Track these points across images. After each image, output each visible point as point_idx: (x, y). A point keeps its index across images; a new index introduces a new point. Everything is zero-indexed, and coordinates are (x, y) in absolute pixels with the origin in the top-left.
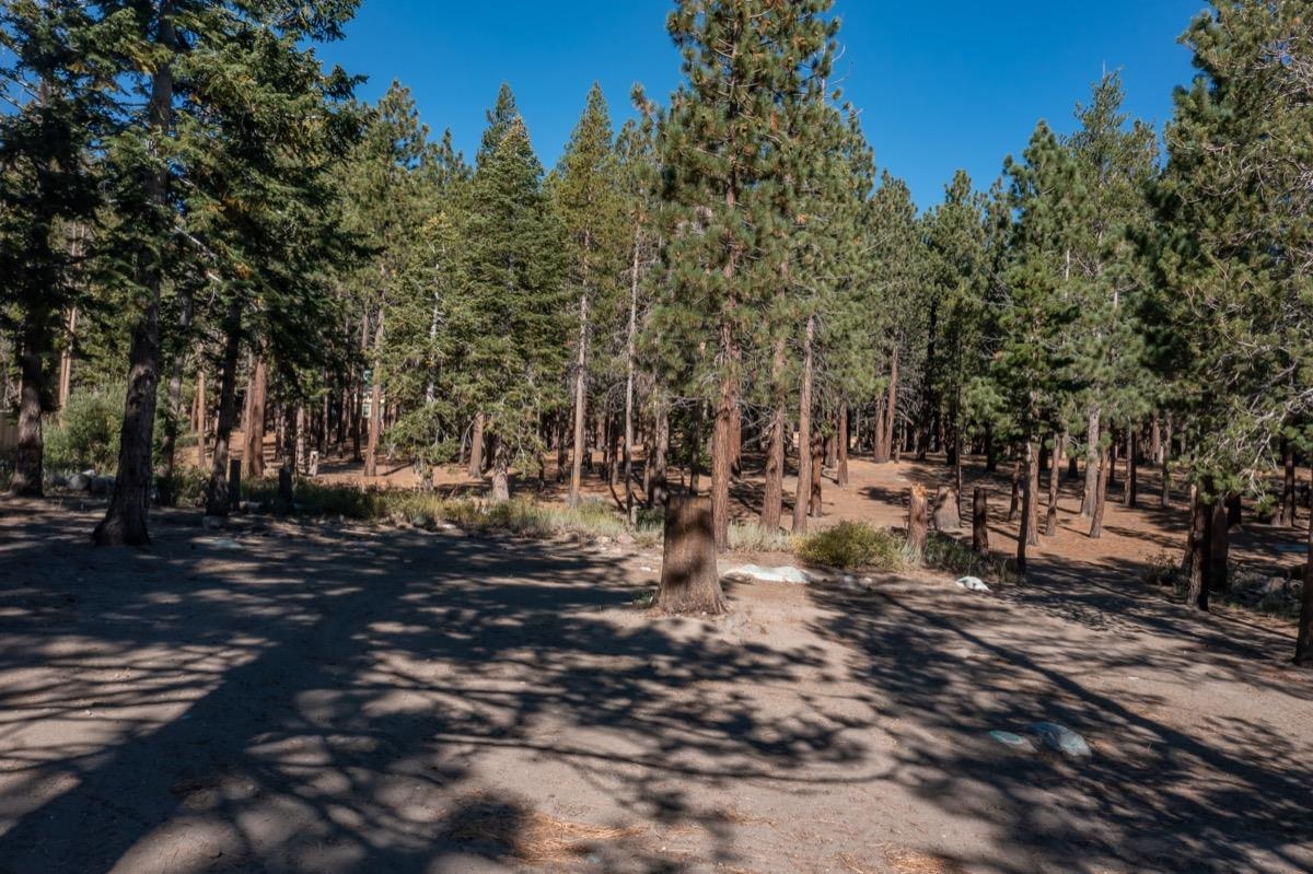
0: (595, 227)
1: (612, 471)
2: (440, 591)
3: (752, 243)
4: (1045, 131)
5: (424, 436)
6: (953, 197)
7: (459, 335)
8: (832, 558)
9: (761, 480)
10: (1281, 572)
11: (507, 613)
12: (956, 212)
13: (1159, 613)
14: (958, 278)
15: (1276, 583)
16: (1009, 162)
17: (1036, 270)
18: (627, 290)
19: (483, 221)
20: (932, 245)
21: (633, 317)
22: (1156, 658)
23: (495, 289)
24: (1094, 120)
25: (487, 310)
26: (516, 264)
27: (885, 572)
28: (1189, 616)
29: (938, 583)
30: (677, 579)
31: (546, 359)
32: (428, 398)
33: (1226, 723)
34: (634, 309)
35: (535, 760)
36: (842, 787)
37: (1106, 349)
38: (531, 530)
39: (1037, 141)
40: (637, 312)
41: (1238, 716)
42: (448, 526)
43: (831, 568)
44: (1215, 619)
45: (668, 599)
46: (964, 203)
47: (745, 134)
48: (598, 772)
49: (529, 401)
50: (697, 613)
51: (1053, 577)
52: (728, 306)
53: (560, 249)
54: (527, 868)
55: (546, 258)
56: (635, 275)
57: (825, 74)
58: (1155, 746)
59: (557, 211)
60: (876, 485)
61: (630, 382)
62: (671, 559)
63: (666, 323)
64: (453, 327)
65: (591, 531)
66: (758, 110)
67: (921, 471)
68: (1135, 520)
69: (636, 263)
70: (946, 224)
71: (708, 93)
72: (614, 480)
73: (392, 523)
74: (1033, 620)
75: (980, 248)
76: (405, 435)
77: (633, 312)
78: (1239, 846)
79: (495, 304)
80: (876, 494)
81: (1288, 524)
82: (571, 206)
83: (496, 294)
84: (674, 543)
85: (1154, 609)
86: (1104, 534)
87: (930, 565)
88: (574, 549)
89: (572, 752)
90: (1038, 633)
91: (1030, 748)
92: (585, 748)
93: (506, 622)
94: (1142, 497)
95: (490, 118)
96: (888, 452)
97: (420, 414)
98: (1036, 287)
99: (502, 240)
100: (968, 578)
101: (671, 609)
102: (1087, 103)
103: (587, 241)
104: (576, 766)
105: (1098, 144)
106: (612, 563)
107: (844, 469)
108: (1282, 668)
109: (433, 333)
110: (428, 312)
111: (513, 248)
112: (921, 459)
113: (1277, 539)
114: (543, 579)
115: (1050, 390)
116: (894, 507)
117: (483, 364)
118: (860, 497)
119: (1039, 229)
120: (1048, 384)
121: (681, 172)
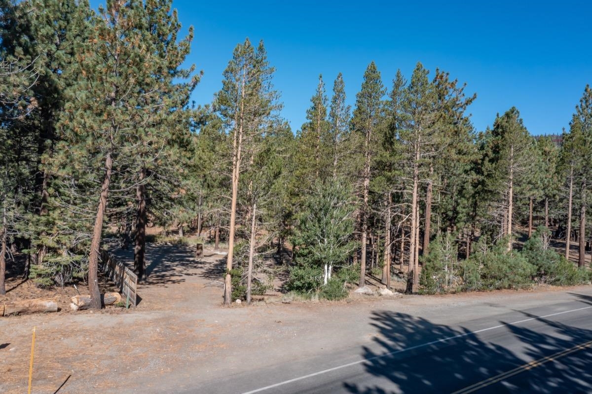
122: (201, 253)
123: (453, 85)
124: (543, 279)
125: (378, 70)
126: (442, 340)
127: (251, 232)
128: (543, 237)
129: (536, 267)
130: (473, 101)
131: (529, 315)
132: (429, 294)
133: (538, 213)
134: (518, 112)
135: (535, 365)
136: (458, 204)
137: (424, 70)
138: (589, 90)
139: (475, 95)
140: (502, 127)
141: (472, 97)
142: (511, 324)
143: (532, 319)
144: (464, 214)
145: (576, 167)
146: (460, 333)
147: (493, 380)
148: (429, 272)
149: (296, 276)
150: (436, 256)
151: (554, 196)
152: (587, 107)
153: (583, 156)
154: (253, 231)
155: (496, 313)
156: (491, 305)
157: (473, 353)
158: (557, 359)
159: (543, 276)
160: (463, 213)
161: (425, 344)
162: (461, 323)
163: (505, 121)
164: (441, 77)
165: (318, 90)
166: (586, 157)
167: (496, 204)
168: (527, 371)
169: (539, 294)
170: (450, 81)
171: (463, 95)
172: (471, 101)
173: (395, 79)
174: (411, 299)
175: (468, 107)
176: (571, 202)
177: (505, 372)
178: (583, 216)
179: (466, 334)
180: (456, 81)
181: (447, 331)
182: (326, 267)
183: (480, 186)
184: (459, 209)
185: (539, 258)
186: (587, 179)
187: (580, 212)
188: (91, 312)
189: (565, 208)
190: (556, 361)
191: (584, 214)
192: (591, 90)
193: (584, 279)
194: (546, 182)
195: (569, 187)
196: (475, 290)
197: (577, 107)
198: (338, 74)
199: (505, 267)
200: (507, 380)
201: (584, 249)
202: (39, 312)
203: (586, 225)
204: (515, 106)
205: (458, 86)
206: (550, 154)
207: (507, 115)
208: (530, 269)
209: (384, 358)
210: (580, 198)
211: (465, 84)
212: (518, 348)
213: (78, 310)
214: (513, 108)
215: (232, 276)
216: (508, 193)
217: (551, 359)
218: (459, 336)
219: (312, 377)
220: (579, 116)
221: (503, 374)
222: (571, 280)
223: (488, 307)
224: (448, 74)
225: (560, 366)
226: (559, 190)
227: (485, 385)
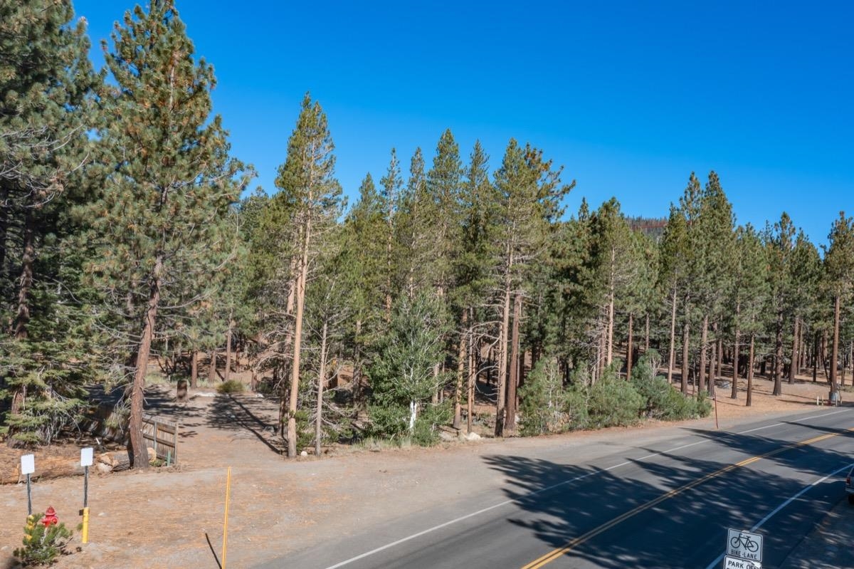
50: (184, 402)
62: (179, 394)
84: (180, 391)
101: (179, 402)
106: (165, 393)
122: (185, 395)
123: (546, 166)
124: (651, 414)
125: (456, 140)
126: (577, 479)
127: (320, 361)
128: (652, 362)
129: (646, 399)
130: (571, 190)
131: (652, 452)
132: (532, 435)
133: (637, 332)
134: (619, 204)
135: (675, 493)
136: (546, 321)
137: (519, 149)
138: (694, 178)
139: (574, 181)
140: (600, 223)
141: (570, 185)
142: (638, 460)
143: (655, 454)
144: (555, 334)
145: (680, 274)
146: (593, 472)
147: (644, 507)
148: (532, 407)
149: (377, 417)
150: (539, 389)
151: (657, 310)
152: (692, 200)
153: (688, 261)
154: (323, 360)
155: (618, 451)
156: (607, 444)
157: (615, 488)
158: (692, 487)
159: (652, 410)
160: (552, 333)
161: (563, 483)
162: (587, 462)
163: (604, 214)
164: (534, 156)
165: (390, 169)
166: (690, 262)
167: (593, 321)
168: (670, 498)
169: (650, 431)
170: (544, 161)
171: (559, 180)
172: (569, 189)
173: (473, 153)
174: (514, 442)
175: (566, 196)
176: (674, 319)
177: (651, 500)
178: (687, 336)
179: (598, 472)
180: (551, 162)
181: (577, 471)
182: (412, 404)
183: (574, 298)
184: (548, 327)
185: (648, 388)
186: (692, 289)
187: (683, 332)
188: (141, 471)
189: (668, 326)
190: (692, 489)
191: (688, 334)
192: (696, 179)
193: (693, 412)
194: (648, 294)
195: (672, 300)
196: (581, 429)
197: (681, 199)
198: (415, 150)
199: (614, 400)
200: (657, 506)
201: (687, 377)
202: (65, 475)
203: (689, 347)
204: (616, 197)
205: (553, 168)
206: (653, 258)
207: (606, 207)
208: (639, 401)
209: (530, 497)
210: (684, 314)
211: (563, 167)
212: (655, 481)
213: (112, 472)
214: (613, 198)
215: (297, 420)
216: (608, 307)
217: (688, 488)
218: (592, 474)
219: (472, 517)
220: (682, 210)
221: (650, 502)
222: (679, 414)
223: (604, 446)
224: (541, 152)
225: (699, 493)
226: (662, 304)
227: (638, 512)
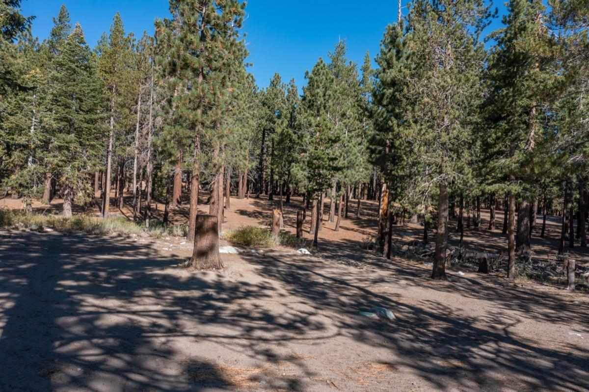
0: (119, 84)
1: (120, 202)
2: (78, 264)
3: (212, 100)
4: (322, 62)
5: (27, 183)
6: (274, 84)
7: (47, 131)
8: (245, 242)
9: (188, 206)
10: (405, 243)
11: (122, 273)
12: (275, 91)
13: (374, 261)
14: (276, 119)
15: (405, 248)
16: (307, 73)
17: (324, 120)
18: (135, 115)
19: (59, 75)
20: (264, 104)
21: (138, 129)
22: (387, 279)
23: (67, 110)
24: (335, 59)
25: (61, 120)
26: (77, 98)
27: (267, 247)
28: (385, 261)
29: (290, 252)
30: (201, 254)
31: (93, 147)
32: (29, 164)
33: (426, 302)
34: (138, 125)
35: (196, 341)
36: (327, 340)
37: (343, 154)
38: (97, 231)
39: (319, 65)
40: (139, 127)
41: (428, 299)
42: (49, 230)
43: (244, 246)
44: (394, 262)
45: (198, 263)
46: (278, 87)
47: (210, 49)
48: (227, 344)
49: (84, 167)
50: (211, 269)
51: (328, 247)
52: (199, 127)
53: (101, 92)
54: (239, 389)
55: (94, 97)
56: (139, 109)
57: (240, 26)
58: (413, 313)
59: (98, 74)
60: (242, 209)
61: (136, 160)
62: (199, 245)
63: (171, 134)
64: (43, 127)
65: (127, 231)
66: (213, 38)
67: (258, 202)
68: (348, 223)
69: (139, 103)
70: (271, 96)
71: (191, 28)
72: (121, 206)
73: (17, 228)
74: (333, 265)
75: (285, 107)
76: (17, 182)
77: (138, 126)
78: (467, 347)
79: (67, 118)
80: (243, 213)
81: (402, 224)
82: (106, 72)
83: (67, 113)
84: (200, 237)
85: (372, 259)
86: (340, 229)
87: (282, 244)
88: (122, 240)
89: (209, 336)
90: (340, 271)
91: (377, 318)
92: (215, 334)
93: (123, 277)
94: (349, 214)
95: (55, 22)
96: (244, 194)
97: (25, 172)
98: (324, 127)
99: (71, 85)
100: (302, 249)
101: (199, 267)
102: (333, 52)
103: (114, 90)
104: (217, 342)
105: (337, 69)
107: (228, 202)
108: (428, 280)
109: (32, 131)
110: (29, 119)
111: (77, 90)
112: (257, 197)
113: (399, 230)
114: (122, 255)
115: (329, 170)
116: (252, 218)
117: (60, 148)
118: (236, 214)
119: (319, 102)
120: (328, 168)
121: (179, 63)
